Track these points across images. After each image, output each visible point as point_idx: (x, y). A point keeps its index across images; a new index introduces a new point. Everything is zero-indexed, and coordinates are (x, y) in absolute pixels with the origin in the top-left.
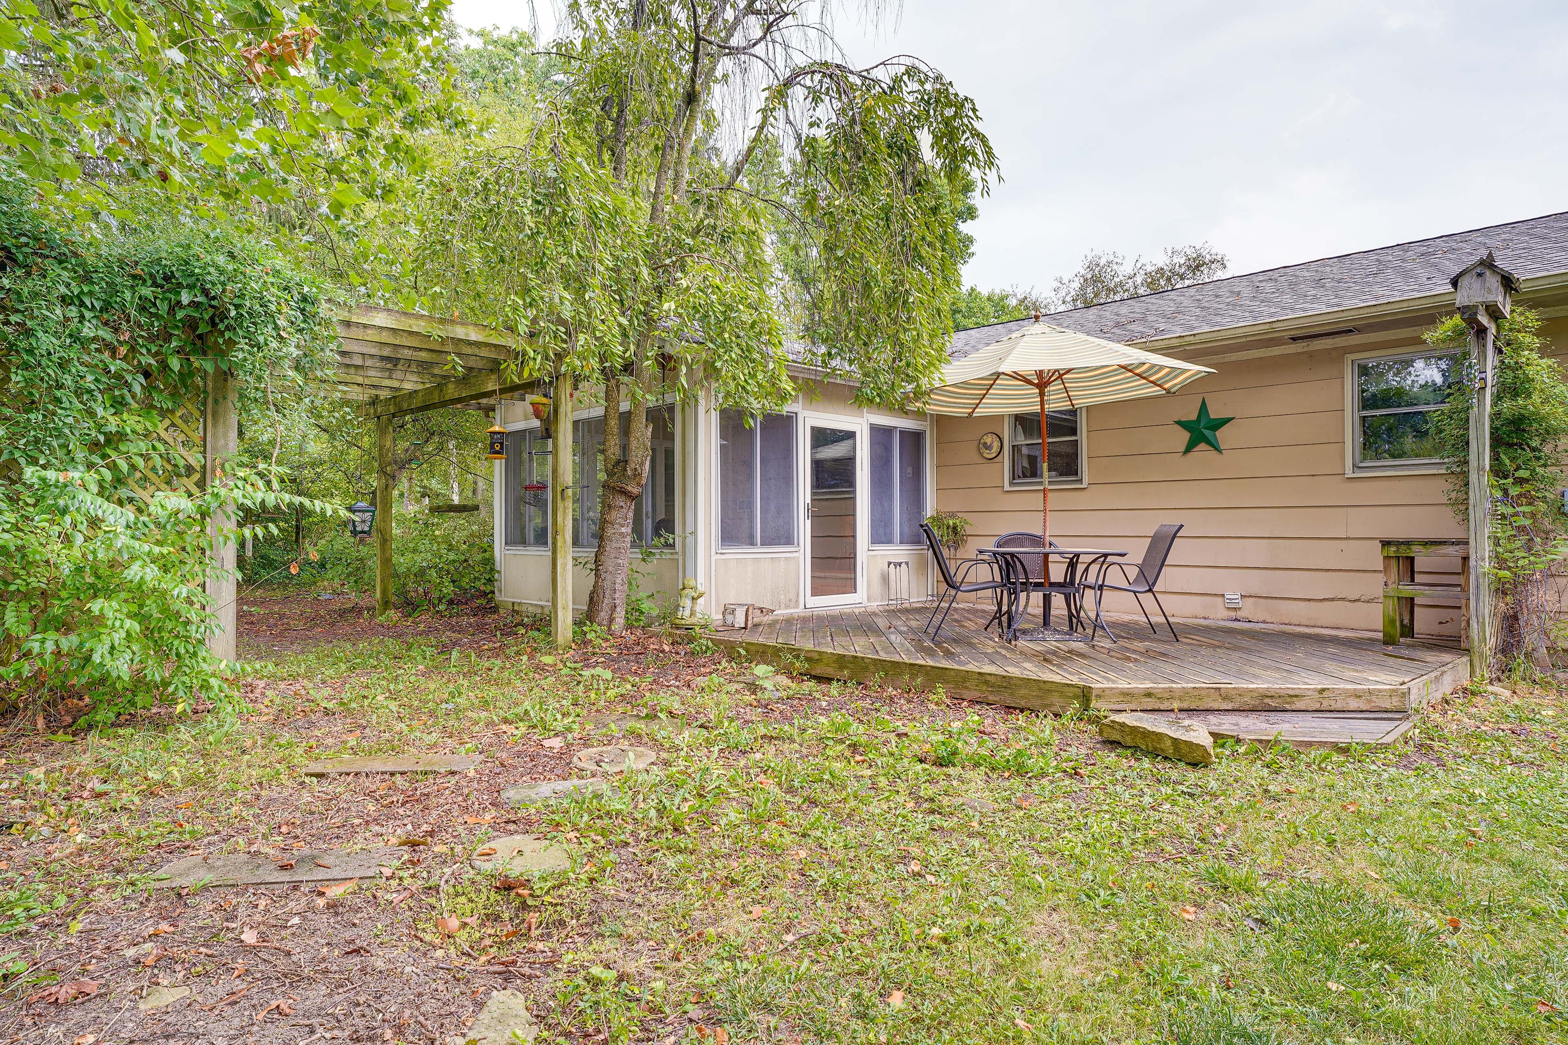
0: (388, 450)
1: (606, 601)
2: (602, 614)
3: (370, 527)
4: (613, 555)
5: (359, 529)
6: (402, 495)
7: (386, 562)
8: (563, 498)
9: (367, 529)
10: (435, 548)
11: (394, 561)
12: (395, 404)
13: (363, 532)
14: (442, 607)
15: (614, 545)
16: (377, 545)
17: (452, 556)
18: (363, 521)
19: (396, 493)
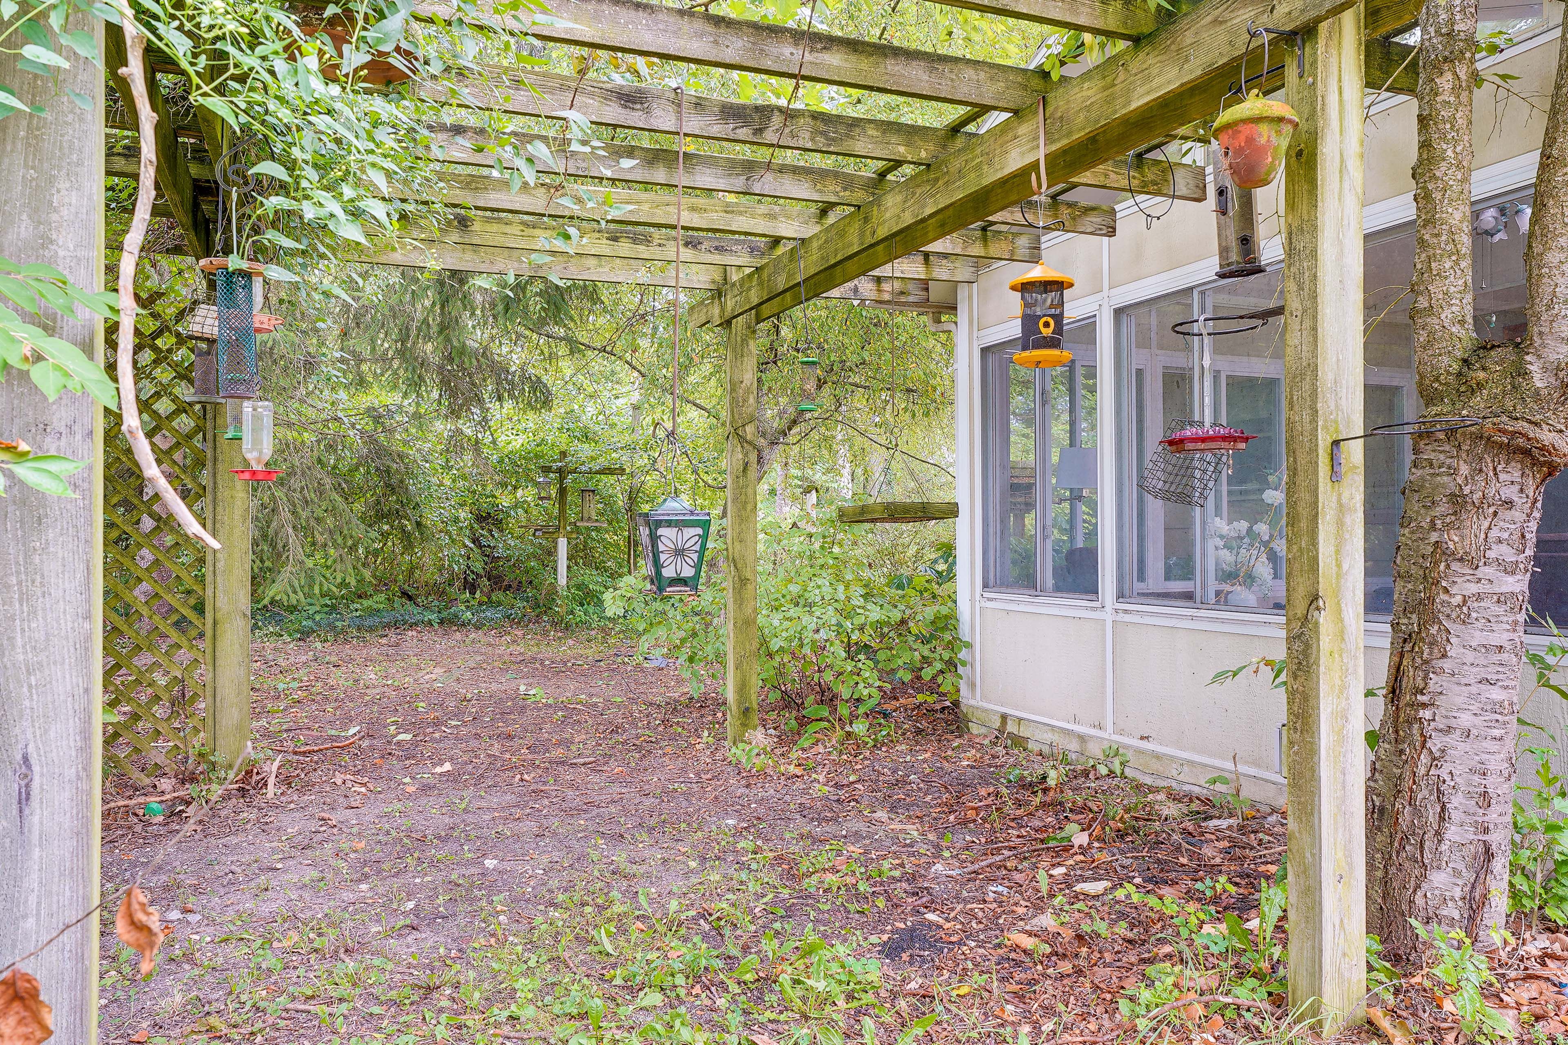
0: (748, 391)
1: (1452, 833)
2: (1438, 879)
3: (698, 567)
4: (1472, 675)
5: (668, 572)
6: (773, 492)
7: (746, 624)
8: (1335, 474)
9: (688, 572)
10: (841, 596)
11: (761, 620)
12: (761, 283)
13: (679, 581)
14: (860, 728)
15: (1478, 637)
16: (728, 584)
17: (875, 614)
18: (679, 552)
19: (763, 487)
